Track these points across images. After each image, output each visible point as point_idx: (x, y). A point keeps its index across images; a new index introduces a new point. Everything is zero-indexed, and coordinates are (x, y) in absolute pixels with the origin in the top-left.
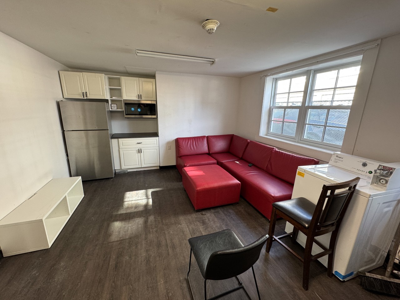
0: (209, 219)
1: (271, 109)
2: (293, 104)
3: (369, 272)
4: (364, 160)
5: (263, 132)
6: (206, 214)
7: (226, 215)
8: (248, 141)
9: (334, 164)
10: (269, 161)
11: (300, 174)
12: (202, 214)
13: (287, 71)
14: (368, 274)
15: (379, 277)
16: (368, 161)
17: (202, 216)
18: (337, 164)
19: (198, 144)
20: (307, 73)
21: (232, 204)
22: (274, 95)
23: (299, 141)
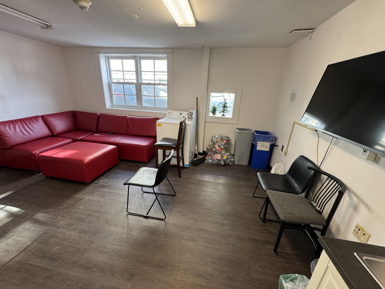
0: (106, 183)
1: (110, 84)
2: (118, 80)
3: (194, 159)
4: (180, 112)
5: (108, 105)
6: (99, 181)
7: (116, 174)
8: (98, 114)
9: (169, 117)
10: (126, 126)
11: (159, 125)
12: (97, 183)
13: (119, 53)
14: (194, 160)
15: (196, 159)
16: (182, 112)
17: (97, 184)
18: (171, 117)
19: (32, 126)
20: (135, 58)
21: (114, 167)
22: (109, 72)
23: (141, 108)
